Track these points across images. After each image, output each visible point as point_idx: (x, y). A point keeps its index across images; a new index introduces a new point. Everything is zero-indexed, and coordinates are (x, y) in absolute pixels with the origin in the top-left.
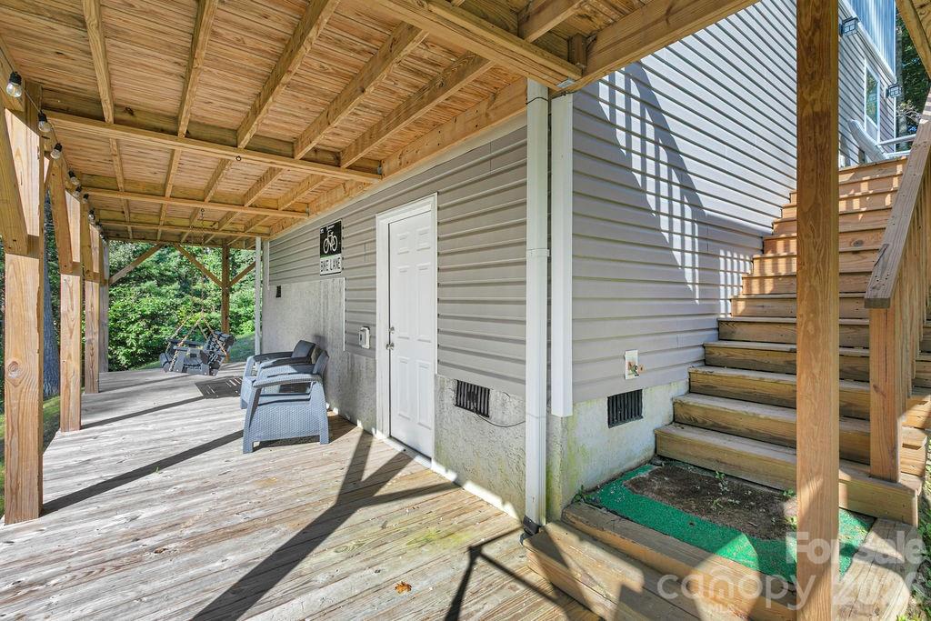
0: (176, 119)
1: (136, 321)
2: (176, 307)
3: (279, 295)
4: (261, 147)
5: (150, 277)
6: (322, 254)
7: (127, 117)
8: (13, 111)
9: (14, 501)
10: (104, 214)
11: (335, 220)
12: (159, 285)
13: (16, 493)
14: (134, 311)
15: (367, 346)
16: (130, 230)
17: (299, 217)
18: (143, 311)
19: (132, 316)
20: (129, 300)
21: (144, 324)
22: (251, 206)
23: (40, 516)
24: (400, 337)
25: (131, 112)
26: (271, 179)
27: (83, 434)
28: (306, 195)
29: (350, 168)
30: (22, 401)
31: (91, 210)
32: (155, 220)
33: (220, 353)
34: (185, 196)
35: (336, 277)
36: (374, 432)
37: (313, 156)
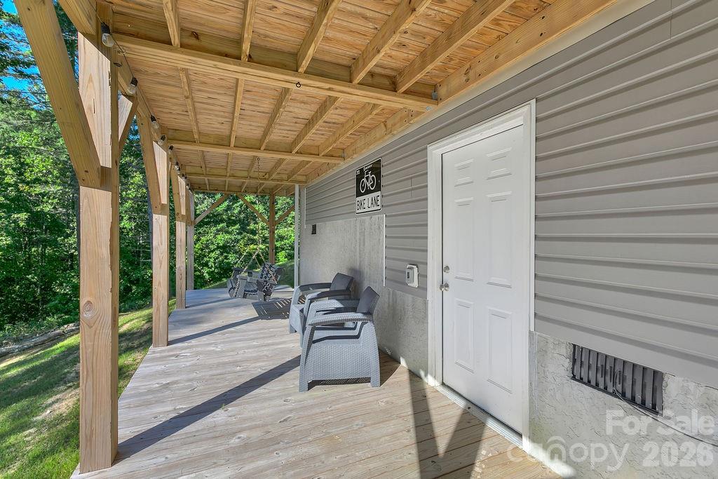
0: (239, 42)
1: (214, 250)
2: (238, 241)
3: (314, 232)
4: (321, 70)
5: (222, 221)
6: (359, 194)
7: (193, 41)
8: (85, 35)
9: (88, 448)
10: (189, 169)
11: (375, 159)
12: (228, 227)
13: (91, 440)
14: (213, 243)
15: (415, 284)
16: (207, 182)
17: (336, 162)
18: (218, 244)
19: (212, 247)
20: (210, 236)
21: (219, 252)
22: (297, 153)
23: (112, 466)
24: (456, 278)
25: (196, 35)
26: (321, 116)
27: (169, 351)
28: (344, 140)
29: (405, 92)
30: (96, 343)
31: (176, 161)
32: (223, 173)
33: (272, 281)
34: (245, 145)
35: (375, 214)
36: (422, 373)
37: (370, 80)
